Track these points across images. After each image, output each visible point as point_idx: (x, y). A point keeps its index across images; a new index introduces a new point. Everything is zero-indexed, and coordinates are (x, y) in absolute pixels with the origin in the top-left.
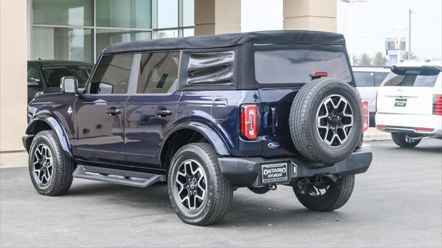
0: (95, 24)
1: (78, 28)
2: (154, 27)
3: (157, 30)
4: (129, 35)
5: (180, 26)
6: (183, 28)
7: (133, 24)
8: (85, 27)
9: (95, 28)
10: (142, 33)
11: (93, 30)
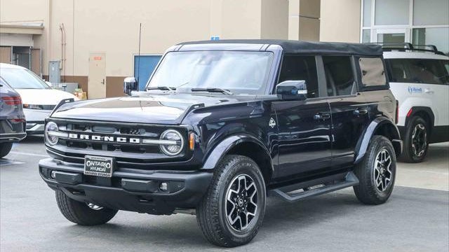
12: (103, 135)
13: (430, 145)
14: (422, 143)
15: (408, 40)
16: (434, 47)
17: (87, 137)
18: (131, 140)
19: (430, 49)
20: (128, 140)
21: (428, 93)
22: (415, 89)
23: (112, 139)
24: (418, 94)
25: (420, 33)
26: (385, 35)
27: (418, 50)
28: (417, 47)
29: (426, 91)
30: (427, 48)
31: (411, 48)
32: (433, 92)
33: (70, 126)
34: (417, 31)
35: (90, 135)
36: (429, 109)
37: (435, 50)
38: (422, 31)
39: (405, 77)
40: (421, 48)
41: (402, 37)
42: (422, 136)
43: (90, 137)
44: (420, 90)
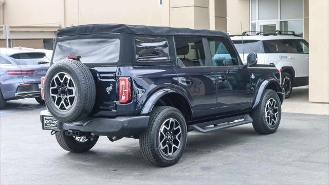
13: (293, 88)
14: (288, 87)
15: (278, 28)
16: (294, 32)
19: (291, 33)
21: (291, 58)
22: (283, 57)
24: (286, 59)
25: (284, 24)
26: (264, 25)
27: (284, 34)
28: (283, 33)
29: (290, 57)
30: (289, 33)
31: (280, 33)
32: (293, 58)
34: (283, 23)
36: (292, 67)
37: (294, 34)
38: (286, 22)
39: (277, 50)
40: (285, 33)
41: (274, 27)
42: (288, 83)
44: (286, 57)
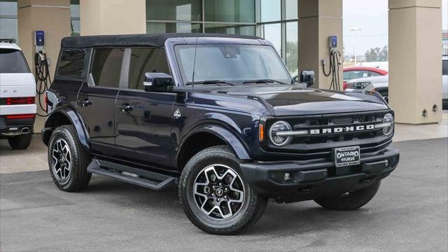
0: (204, 19)
1: (186, 22)
2: (258, 21)
3: (260, 24)
4: (233, 29)
5: (283, 19)
6: (286, 21)
7: (237, 18)
8: (193, 22)
9: (204, 22)
10: (247, 27)
11: (201, 24)
12: (344, 127)
17: (330, 131)
18: (368, 127)
20: (365, 127)
23: (352, 129)
33: (308, 122)
35: (333, 128)
43: (333, 130)
